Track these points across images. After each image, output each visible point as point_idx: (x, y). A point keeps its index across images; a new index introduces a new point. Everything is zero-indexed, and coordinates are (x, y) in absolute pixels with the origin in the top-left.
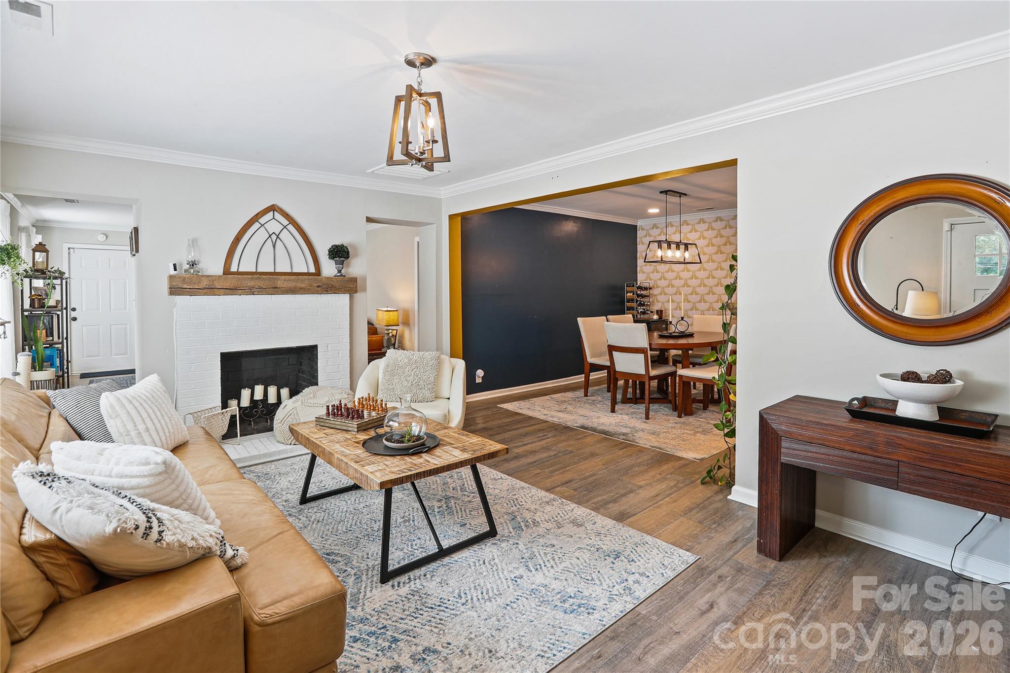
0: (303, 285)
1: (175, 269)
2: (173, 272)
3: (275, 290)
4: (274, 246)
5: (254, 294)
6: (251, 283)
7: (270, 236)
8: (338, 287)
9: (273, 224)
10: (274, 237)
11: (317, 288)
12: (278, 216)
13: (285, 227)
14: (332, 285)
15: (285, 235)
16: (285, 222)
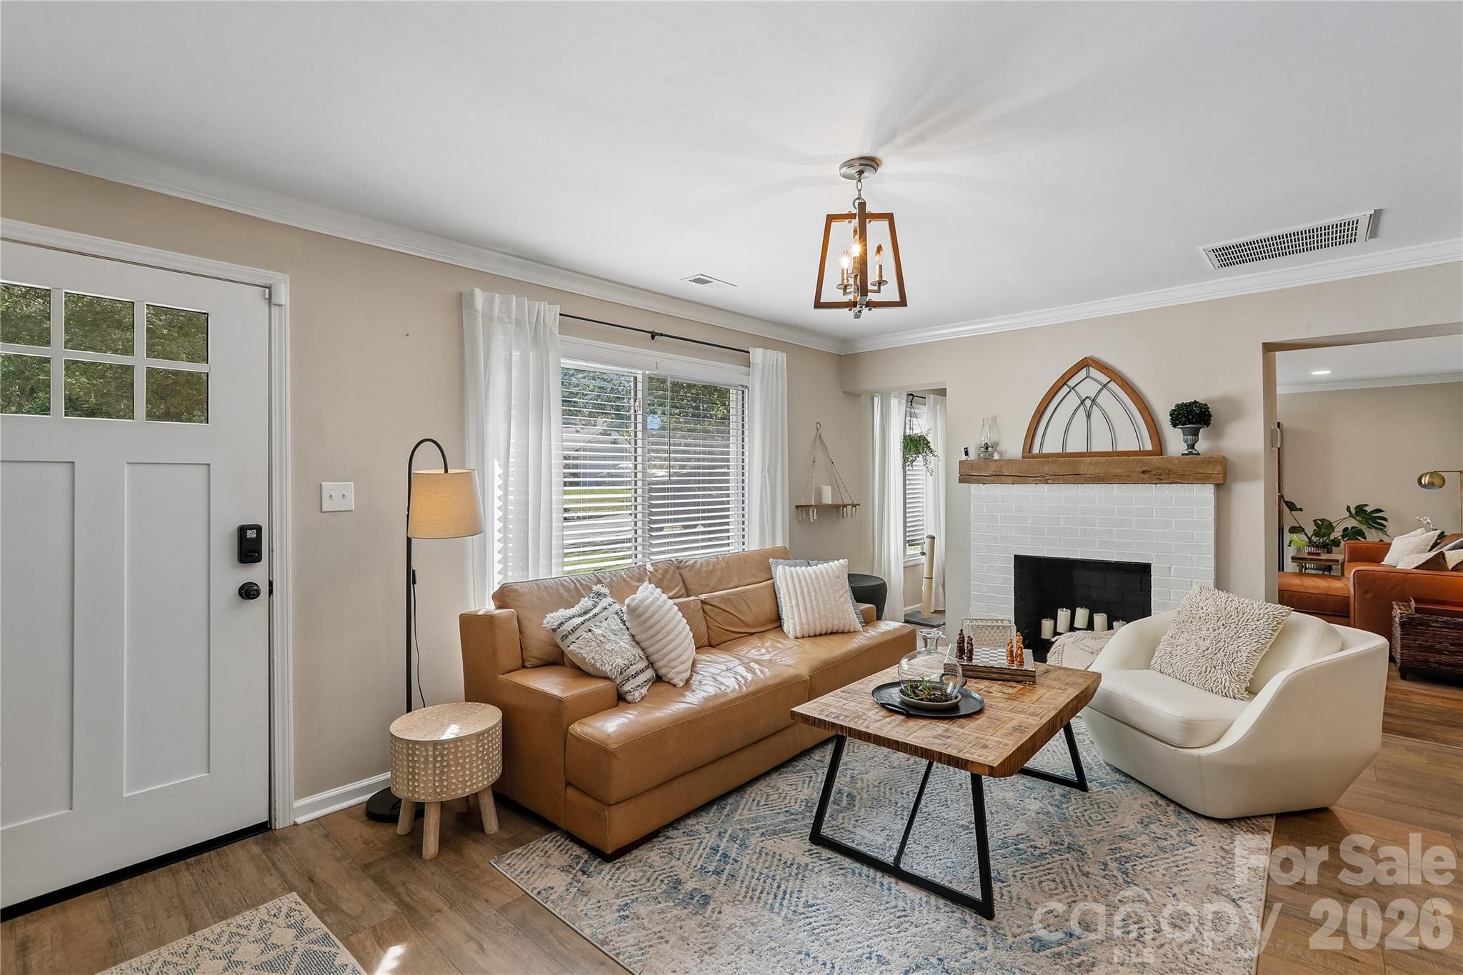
0: (1118, 471)
1: (967, 454)
2: (964, 457)
3: (1076, 477)
4: (1088, 416)
5: (1048, 483)
6: (1046, 469)
7: (1082, 402)
8: (1181, 472)
9: (1088, 385)
10: (1088, 403)
11: (1142, 475)
12: (1094, 373)
13: (1105, 386)
14: (1170, 470)
15: (1105, 398)
16: (1105, 379)
